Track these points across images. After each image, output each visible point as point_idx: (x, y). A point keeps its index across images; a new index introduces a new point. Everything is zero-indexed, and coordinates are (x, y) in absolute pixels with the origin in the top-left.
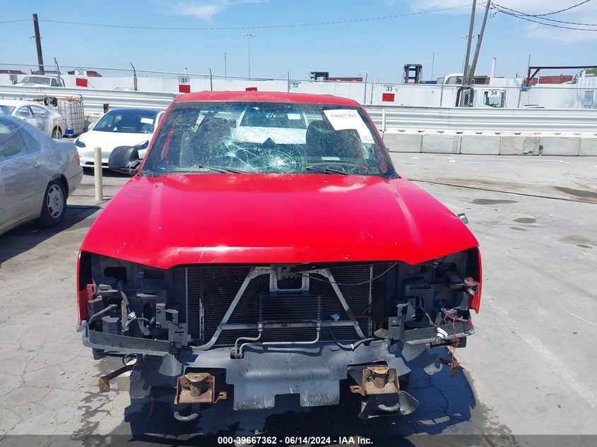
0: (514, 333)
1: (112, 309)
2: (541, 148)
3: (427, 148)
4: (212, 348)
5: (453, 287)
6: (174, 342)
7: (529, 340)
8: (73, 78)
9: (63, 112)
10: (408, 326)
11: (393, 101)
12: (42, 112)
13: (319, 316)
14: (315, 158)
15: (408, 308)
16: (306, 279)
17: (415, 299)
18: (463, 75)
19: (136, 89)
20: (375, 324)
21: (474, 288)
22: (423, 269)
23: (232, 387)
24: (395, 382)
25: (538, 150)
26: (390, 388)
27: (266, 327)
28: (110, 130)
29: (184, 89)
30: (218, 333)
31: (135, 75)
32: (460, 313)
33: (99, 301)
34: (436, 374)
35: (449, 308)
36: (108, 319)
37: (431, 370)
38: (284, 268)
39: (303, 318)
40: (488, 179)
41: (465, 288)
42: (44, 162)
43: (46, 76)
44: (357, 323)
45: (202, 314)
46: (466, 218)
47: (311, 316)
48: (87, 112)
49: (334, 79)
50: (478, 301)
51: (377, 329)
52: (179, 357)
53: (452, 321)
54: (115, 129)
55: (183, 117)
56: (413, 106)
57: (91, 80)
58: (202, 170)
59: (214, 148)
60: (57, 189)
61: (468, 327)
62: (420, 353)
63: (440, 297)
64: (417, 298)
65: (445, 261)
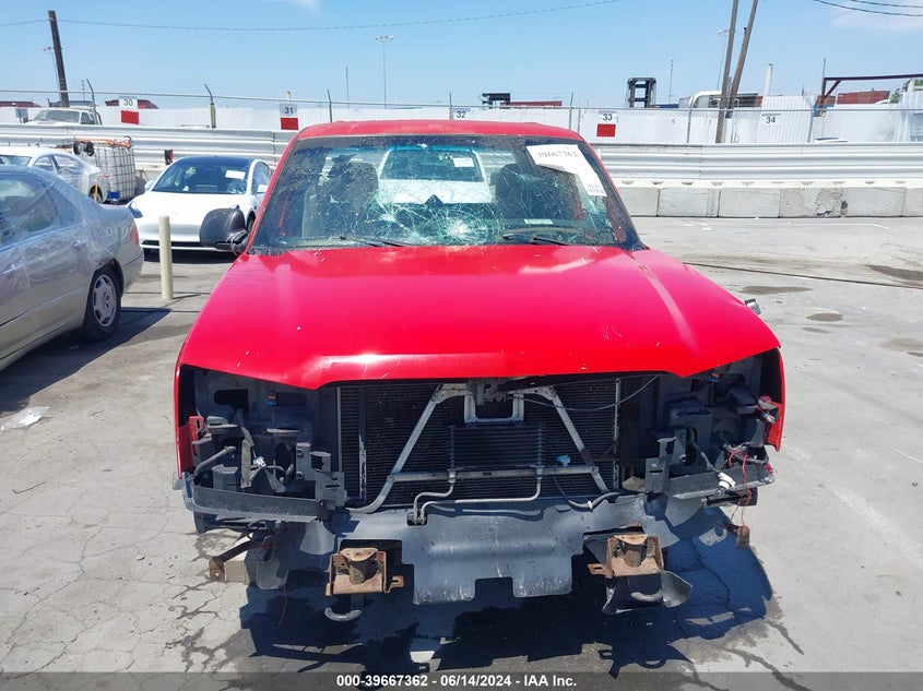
0: (821, 486)
1: (228, 454)
2: (844, 205)
3: (666, 208)
4: (380, 510)
5: (741, 411)
6: (324, 501)
7: (845, 496)
8: (116, 112)
9: (104, 165)
10: (674, 472)
11: (613, 135)
12: (72, 165)
13: (540, 459)
14: (516, 221)
15: (676, 443)
16: (518, 402)
17: (685, 431)
18: (720, 92)
19: (214, 127)
20: (623, 470)
21: (773, 413)
22: (696, 385)
23: (411, 567)
24: (656, 558)
25: (839, 209)
26: (649, 566)
27: (459, 476)
28: (179, 190)
29: (289, 123)
30: (387, 487)
31: (212, 104)
32: (751, 451)
33: (208, 443)
34: (716, 545)
35: (735, 444)
36: (220, 469)
37: (709, 538)
38: (488, 386)
39: (517, 463)
40: (763, 255)
41: (759, 414)
42: (87, 240)
43: (72, 108)
44: (597, 469)
45: (363, 459)
46: (757, 307)
47: (528, 459)
48: (140, 164)
49: (518, 104)
50: (779, 432)
51: (627, 477)
52: (330, 526)
53: (741, 463)
54: (186, 189)
55: (312, 161)
56: (643, 143)
57: (143, 113)
58: (345, 243)
59: (362, 209)
60: (107, 282)
61: (763, 471)
62: (693, 513)
63: (720, 427)
64: (688, 429)
65: (729, 372)
